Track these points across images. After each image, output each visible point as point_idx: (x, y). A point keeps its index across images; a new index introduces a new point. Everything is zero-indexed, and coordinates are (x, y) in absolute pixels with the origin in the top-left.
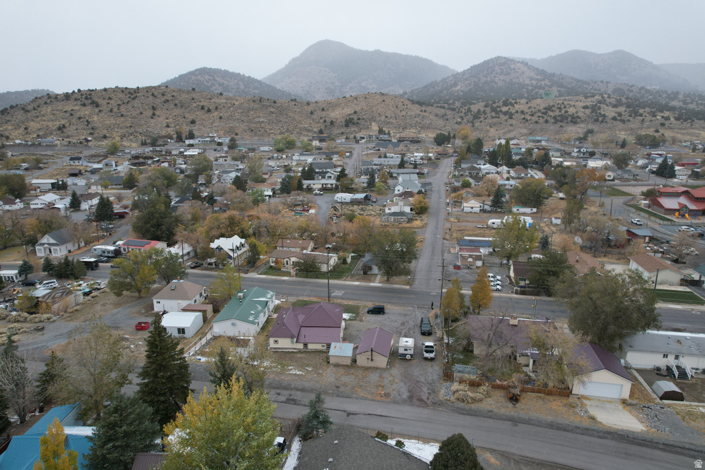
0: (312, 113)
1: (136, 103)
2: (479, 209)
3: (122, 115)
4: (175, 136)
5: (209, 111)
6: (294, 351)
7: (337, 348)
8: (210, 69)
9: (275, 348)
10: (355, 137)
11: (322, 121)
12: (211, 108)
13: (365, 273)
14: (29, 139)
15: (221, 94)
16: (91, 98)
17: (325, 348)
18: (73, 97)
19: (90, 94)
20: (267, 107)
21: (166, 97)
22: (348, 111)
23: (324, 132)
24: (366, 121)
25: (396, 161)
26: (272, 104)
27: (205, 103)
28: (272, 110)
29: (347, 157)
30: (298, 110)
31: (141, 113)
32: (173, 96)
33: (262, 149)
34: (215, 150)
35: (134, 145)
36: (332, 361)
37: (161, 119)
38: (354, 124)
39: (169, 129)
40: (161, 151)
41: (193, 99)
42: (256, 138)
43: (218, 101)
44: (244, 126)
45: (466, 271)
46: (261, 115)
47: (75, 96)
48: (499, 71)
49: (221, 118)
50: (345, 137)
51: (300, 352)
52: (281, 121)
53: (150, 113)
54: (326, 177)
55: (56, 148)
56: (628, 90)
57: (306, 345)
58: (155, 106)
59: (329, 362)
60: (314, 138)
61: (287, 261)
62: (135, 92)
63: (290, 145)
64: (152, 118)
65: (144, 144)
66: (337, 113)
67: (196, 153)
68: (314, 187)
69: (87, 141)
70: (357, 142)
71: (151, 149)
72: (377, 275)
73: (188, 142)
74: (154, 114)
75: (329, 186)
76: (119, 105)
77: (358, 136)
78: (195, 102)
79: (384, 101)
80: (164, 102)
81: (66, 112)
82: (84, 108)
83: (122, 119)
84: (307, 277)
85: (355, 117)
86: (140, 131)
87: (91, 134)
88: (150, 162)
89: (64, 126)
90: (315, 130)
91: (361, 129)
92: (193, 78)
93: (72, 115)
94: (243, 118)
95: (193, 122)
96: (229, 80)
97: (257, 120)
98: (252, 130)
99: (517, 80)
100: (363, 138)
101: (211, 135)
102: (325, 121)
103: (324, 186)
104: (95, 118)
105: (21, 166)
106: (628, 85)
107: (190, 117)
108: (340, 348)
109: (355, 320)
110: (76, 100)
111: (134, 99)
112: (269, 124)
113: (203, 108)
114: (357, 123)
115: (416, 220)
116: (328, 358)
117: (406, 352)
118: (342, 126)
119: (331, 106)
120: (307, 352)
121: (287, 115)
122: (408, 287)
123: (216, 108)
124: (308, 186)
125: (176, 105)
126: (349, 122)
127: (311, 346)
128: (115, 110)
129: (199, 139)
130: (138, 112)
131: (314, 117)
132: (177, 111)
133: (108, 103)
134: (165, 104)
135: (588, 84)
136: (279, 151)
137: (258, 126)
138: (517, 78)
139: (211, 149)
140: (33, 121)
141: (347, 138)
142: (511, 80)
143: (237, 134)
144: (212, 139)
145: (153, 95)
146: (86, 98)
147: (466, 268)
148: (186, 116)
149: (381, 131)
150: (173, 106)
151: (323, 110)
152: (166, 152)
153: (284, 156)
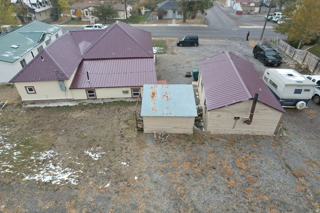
6: (70, 104)
7: (159, 96)
9: (34, 102)
13: (160, 18)
17: (129, 95)
36: (148, 127)
45: (247, 16)
51: (81, 106)
57: (91, 92)
59: (141, 130)
61: (86, 12)
72: (172, 19)
108: (165, 95)
109: (165, 53)
116: (139, 120)
117: (297, 96)
120: (95, 106)
122: (206, 26)
127: (101, 94)
147: (246, 14)
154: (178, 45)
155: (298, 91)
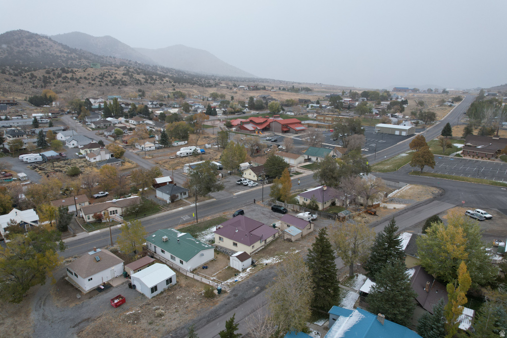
2: (154, 147)
13: (173, 201)
48: (29, 43)
56: (129, 63)
72: (181, 200)
99: (49, 52)
106: (127, 60)
127: (268, 240)
135: (103, 58)
138: (48, 50)
142: (43, 51)
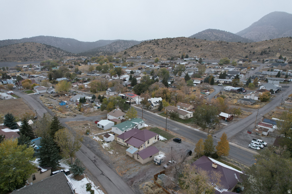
0: (245, 48)
1: (171, 44)
3: (165, 48)
4: (181, 57)
5: (198, 47)
6: (123, 145)
7: (131, 149)
8: (212, 29)
9: (118, 142)
10: (263, 60)
11: (249, 52)
12: (199, 46)
14: (134, 56)
15: (205, 40)
16: (157, 42)
18: (152, 42)
19: (157, 41)
20: (223, 45)
21: (183, 41)
22: (266, 47)
23: (248, 57)
24: (274, 52)
25: (276, 74)
26: (226, 44)
27: (197, 44)
28: (225, 47)
29: (252, 70)
30: (238, 47)
31: (172, 47)
32: (185, 41)
33: (213, 63)
34: (194, 63)
35: (165, 59)
37: (178, 50)
38: (266, 53)
39: (180, 54)
40: (173, 62)
41: (193, 42)
42: (214, 59)
43: (203, 43)
44: (210, 53)
45: (253, 135)
46: (219, 49)
47: (153, 41)
49: (201, 50)
50: (258, 60)
51: (125, 146)
52: (228, 52)
53: (174, 48)
54: (231, 78)
55: (141, 60)
58: (177, 45)
60: (240, 60)
61: (170, 111)
62: (172, 40)
63: (227, 63)
64: (175, 49)
65: (168, 59)
66: (259, 48)
67: (185, 64)
68: (220, 82)
69: (150, 57)
70: (263, 62)
71: (169, 61)
73: (185, 59)
74: (176, 48)
75: (228, 82)
76: (165, 44)
77: (265, 60)
78: (193, 43)
79: (290, 41)
80: (181, 43)
81: (148, 47)
82: (154, 46)
83: (165, 50)
84: (173, 119)
85: (268, 50)
86: (169, 54)
87: (153, 55)
88: (166, 66)
89: (146, 52)
90: (243, 56)
91: (269, 56)
92: (204, 33)
93: (149, 48)
94: (211, 50)
95: (190, 51)
96: (219, 34)
97: (217, 51)
98: (213, 55)
100: (268, 61)
101: (195, 57)
102: (251, 52)
103: (226, 82)
104: (156, 49)
105: (127, 65)
107: (189, 49)
109: (164, 141)
110: (152, 43)
111: (171, 42)
112: (222, 53)
113: (196, 46)
114: (268, 53)
115: (258, 104)
118: (259, 55)
119: (257, 44)
121: (232, 49)
123: (201, 46)
124: (217, 81)
125: (185, 44)
126: (263, 53)
128: (163, 46)
129: (189, 58)
130: (171, 47)
131: (246, 50)
132: (185, 47)
133: (162, 44)
134: (181, 44)
136: (221, 65)
137: (217, 53)
139: (192, 62)
140: (138, 50)
141: (259, 61)
143: (206, 57)
144: (195, 58)
145: (178, 40)
146: (156, 42)
147: (255, 134)
148: (188, 49)
149: (280, 58)
150: (184, 45)
151: (252, 47)
152: (175, 63)
153: (221, 67)
154: (174, 140)
155: (156, 160)
